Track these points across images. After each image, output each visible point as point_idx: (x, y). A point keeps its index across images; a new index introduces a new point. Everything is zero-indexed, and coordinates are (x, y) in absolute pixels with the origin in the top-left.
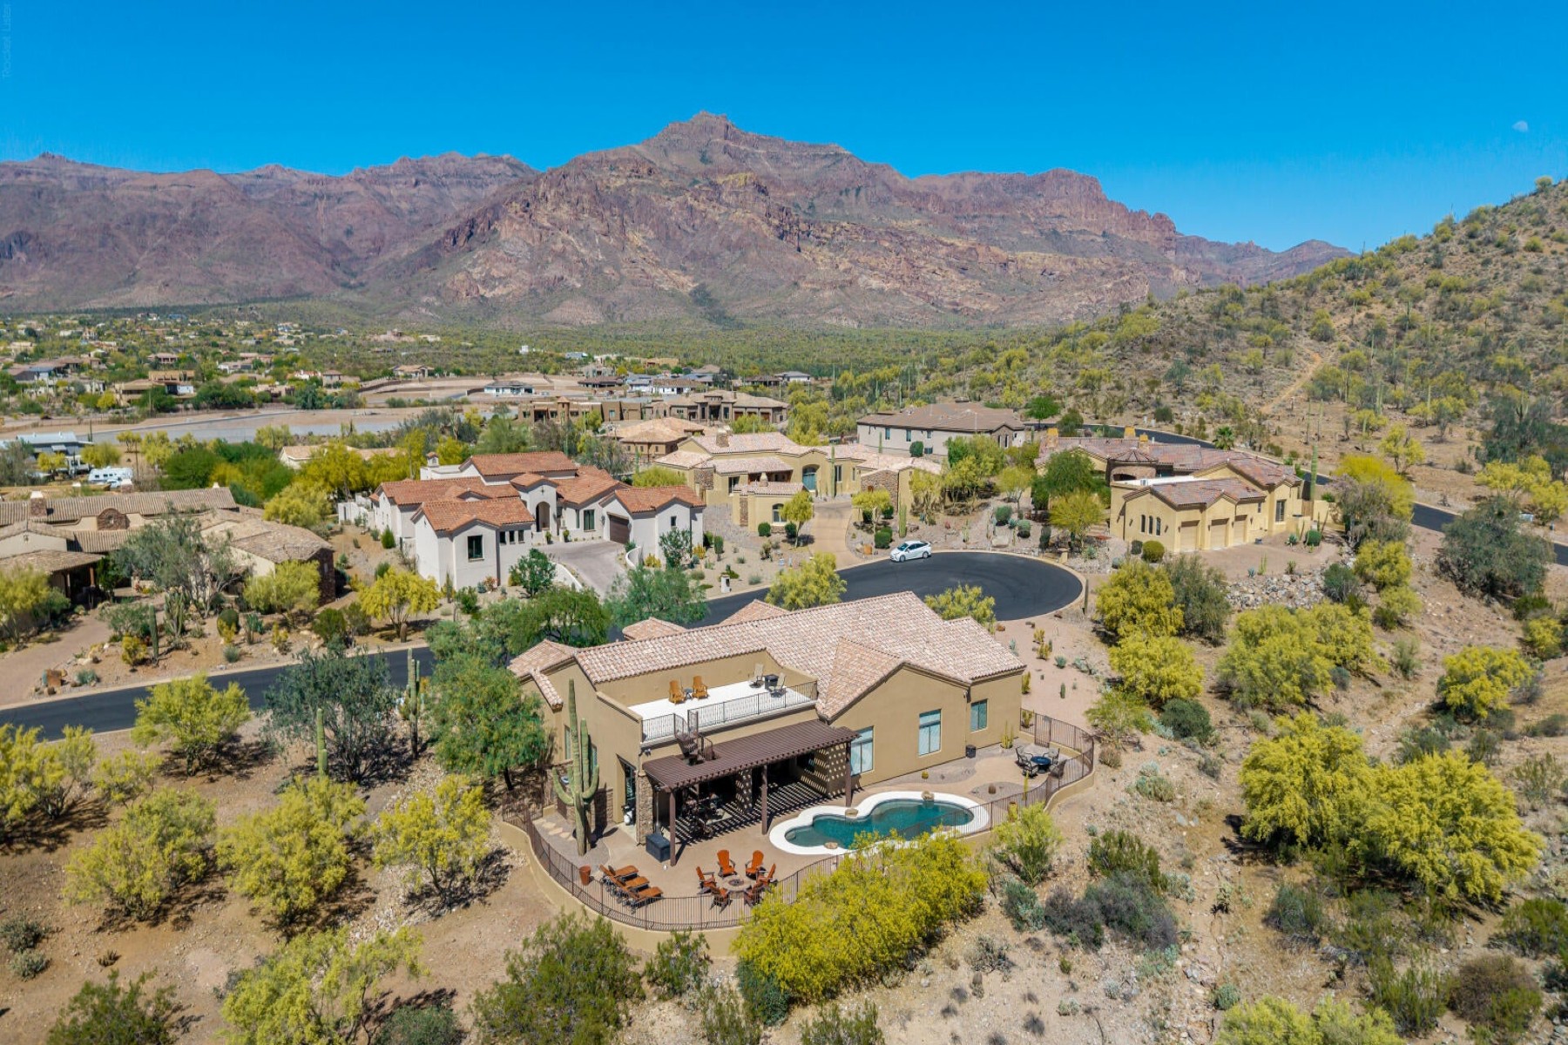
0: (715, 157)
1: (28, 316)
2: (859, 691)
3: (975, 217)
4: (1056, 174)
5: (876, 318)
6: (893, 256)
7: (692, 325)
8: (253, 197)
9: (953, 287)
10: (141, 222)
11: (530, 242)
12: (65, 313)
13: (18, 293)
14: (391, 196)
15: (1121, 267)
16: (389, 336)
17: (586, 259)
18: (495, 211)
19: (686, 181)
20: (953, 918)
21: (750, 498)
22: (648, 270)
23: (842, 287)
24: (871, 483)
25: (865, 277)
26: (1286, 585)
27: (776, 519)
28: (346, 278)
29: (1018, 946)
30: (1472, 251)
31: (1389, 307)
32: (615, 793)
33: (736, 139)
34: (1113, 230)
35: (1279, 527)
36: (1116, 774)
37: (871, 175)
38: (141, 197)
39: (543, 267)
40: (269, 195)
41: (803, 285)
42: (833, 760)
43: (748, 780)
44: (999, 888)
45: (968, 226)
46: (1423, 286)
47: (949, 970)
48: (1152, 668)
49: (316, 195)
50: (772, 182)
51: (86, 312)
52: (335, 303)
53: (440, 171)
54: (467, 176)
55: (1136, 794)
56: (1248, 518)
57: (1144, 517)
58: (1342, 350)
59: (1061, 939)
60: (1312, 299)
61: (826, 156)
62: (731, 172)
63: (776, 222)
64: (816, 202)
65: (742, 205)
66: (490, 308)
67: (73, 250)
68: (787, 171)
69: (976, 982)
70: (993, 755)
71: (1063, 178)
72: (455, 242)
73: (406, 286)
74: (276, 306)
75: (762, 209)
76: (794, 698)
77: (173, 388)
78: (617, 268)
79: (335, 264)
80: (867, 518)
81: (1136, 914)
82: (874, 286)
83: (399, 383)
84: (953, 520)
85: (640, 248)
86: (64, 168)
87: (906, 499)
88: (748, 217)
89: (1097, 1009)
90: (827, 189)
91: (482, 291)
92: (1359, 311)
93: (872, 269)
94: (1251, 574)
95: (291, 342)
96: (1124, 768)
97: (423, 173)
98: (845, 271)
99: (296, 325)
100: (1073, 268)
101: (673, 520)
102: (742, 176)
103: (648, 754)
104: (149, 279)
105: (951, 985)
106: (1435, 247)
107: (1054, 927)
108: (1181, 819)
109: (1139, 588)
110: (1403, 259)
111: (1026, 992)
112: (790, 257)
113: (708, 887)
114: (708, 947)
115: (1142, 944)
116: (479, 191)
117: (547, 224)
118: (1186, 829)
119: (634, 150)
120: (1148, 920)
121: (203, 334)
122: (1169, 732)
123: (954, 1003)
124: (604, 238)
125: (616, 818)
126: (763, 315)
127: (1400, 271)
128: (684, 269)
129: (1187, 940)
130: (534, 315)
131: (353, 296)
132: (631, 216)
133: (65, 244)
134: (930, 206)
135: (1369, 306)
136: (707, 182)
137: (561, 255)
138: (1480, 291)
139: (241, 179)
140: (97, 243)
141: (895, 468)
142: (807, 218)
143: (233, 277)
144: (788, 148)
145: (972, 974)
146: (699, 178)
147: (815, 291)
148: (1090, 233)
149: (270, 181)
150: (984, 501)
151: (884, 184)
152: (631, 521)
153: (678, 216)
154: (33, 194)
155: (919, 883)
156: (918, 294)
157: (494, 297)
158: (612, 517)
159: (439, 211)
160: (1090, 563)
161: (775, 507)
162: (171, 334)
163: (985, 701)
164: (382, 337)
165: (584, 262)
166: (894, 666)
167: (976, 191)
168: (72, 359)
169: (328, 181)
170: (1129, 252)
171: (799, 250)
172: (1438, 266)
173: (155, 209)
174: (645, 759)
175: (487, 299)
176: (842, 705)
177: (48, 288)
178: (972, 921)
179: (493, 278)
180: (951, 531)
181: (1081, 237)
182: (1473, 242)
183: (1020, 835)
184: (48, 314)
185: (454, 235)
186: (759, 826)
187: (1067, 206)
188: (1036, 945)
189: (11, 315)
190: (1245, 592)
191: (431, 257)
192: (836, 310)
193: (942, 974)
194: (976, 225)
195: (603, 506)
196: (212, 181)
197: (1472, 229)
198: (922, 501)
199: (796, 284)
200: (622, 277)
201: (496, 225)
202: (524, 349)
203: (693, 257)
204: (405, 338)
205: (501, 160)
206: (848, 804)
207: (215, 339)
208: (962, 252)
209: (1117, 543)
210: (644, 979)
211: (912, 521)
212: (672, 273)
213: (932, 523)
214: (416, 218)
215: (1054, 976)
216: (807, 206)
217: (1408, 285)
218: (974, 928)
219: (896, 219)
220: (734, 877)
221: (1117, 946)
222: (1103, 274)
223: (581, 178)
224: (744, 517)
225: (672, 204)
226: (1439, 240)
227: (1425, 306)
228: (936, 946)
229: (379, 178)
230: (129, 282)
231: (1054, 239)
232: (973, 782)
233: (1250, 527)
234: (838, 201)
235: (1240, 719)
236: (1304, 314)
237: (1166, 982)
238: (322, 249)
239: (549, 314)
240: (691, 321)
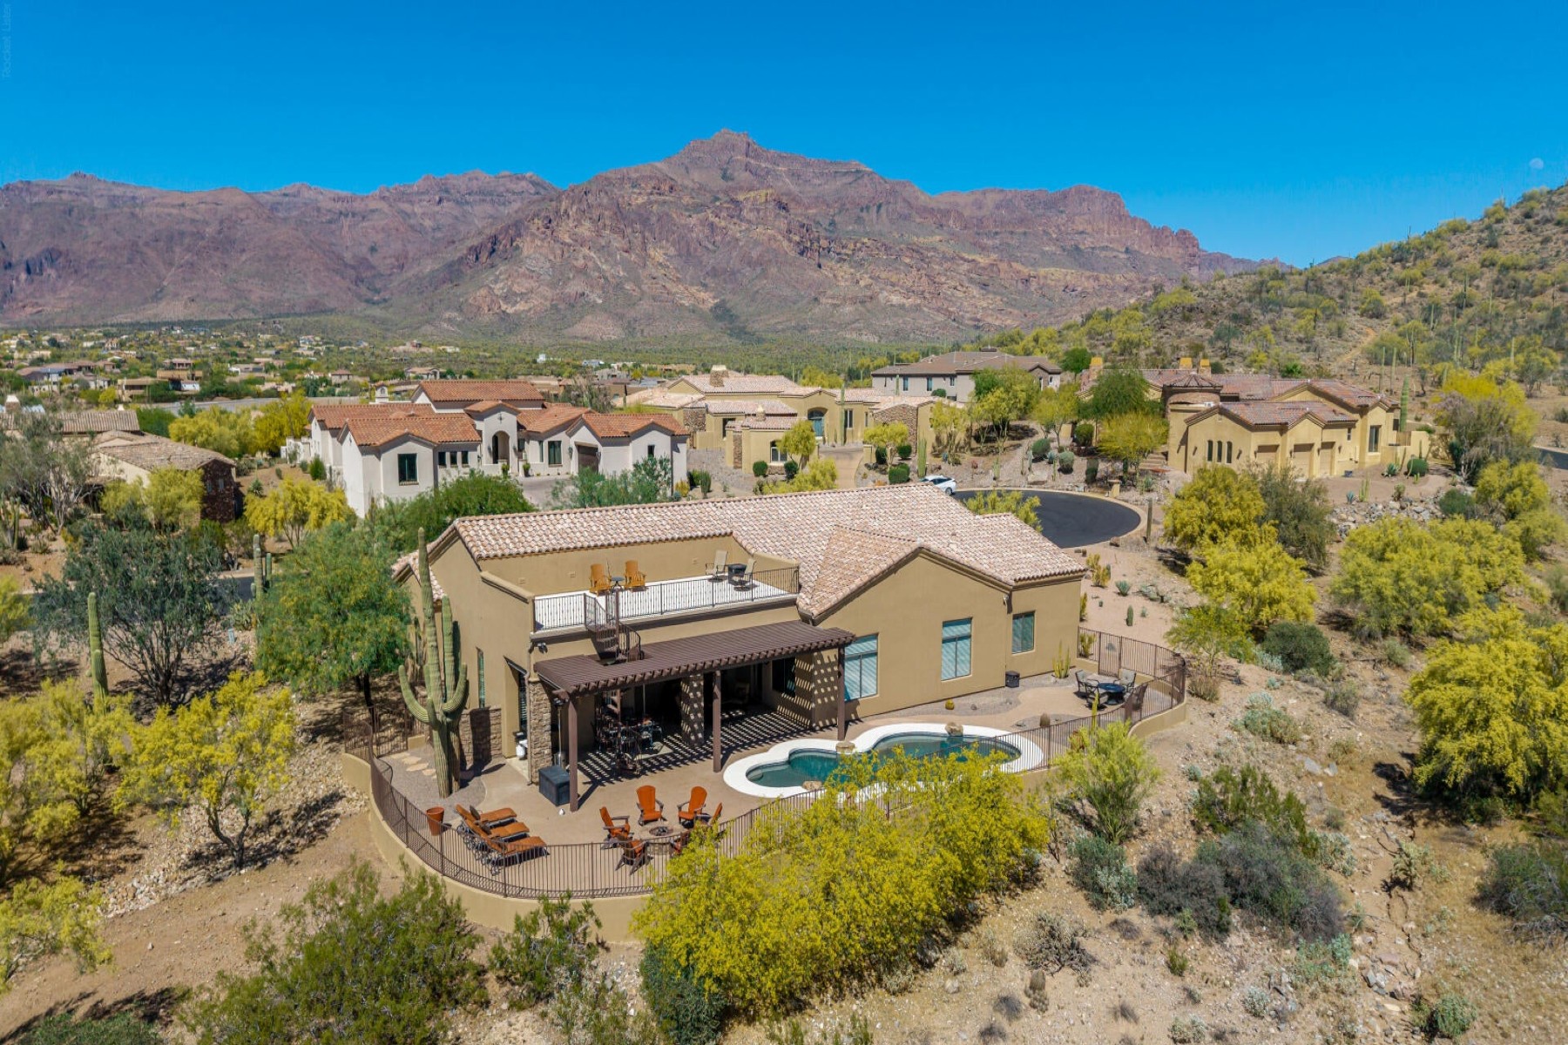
0: (736, 174)
1: (55, 329)
2: (858, 582)
3: (996, 233)
4: (1078, 191)
5: (897, 333)
6: (914, 272)
7: (712, 340)
8: (280, 215)
9: (975, 303)
10: (169, 239)
11: (552, 258)
12: (92, 327)
13: (48, 309)
14: (415, 214)
15: (1144, 282)
16: (408, 347)
17: (608, 274)
18: (516, 228)
19: (708, 198)
20: (993, 890)
21: (745, 433)
22: (668, 285)
23: (862, 302)
24: (885, 419)
25: (885, 294)
26: (1395, 513)
27: (775, 458)
28: (369, 294)
29: (1099, 932)
30: (1529, 230)
31: (1442, 286)
32: (504, 713)
33: (757, 157)
34: (1136, 247)
35: (1372, 458)
36: (1212, 708)
37: (893, 192)
38: (170, 215)
39: (565, 283)
40: (295, 213)
41: (823, 300)
42: (821, 676)
43: (697, 700)
44: (1063, 849)
45: (990, 243)
46: (1478, 266)
47: (990, 967)
48: (1248, 585)
49: (341, 213)
50: (793, 200)
51: (112, 326)
52: (357, 317)
53: (463, 189)
54: (491, 194)
55: (1245, 732)
56: (1336, 446)
57: (1210, 443)
58: (1397, 325)
59: (1165, 922)
60: (1359, 280)
61: (846, 173)
62: (750, 189)
63: (797, 238)
64: (837, 219)
65: (763, 221)
66: (511, 324)
67: (102, 267)
68: (809, 188)
69: (1036, 987)
70: (1043, 686)
71: (1084, 194)
72: (477, 258)
73: (429, 303)
74: (300, 320)
75: (783, 225)
76: (764, 591)
77: (176, 383)
78: (638, 285)
79: (358, 280)
80: (881, 458)
81: (1281, 884)
82: (894, 302)
83: (410, 383)
84: (980, 461)
85: (660, 264)
86: (95, 187)
87: (928, 435)
88: (770, 233)
89: (1234, 1032)
90: (848, 206)
91: (504, 307)
92: (1411, 291)
93: (893, 285)
94: (1350, 500)
95: (312, 353)
96: (1222, 701)
97: (447, 191)
98: (866, 287)
99: (318, 338)
100: (1096, 284)
101: (651, 449)
102: (763, 192)
103: (543, 649)
104: (176, 295)
105: (994, 991)
106: (1489, 227)
107: (1155, 904)
108: (1311, 765)
109: (1220, 498)
110: (1454, 239)
111: (1117, 1003)
112: (811, 273)
113: (618, 837)
114: (598, 924)
115: (1292, 933)
116: (501, 208)
117: (568, 240)
118: (1322, 779)
119: (656, 168)
120: (1300, 895)
121: (224, 345)
122: (1277, 662)
123: (1001, 1020)
124: (626, 255)
125: (505, 751)
126: (783, 330)
127: (1452, 252)
128: (705, 285)
129: (1359, 929)
130: (555, 330)
131: (377, 312)
132: (652, 232)
133: (93, 261)
134: (951, 222)
135: (1420, 286)
136: (727, 199)
137: (582, 271)
138: (1542, 268)
139: (268, 197)
140: (125, 260)
141: (914, 403)
142: (828, 234)
143: (258, 293)
144: (808, 165)
145: (1028, 974)
146: (721, 196)
147: (835, 306)
148: (1113, 250)
149: (296, 200)
150: (1016, 442)
151: (905, 200)
152: (601, 449)
153: (699, 233)
154: (65, 212)
155: (943, 824)
156: (938, 310)
157: (516, 313)
158: (580, 447)
159: (462, 228)
160: (1147, 496)
161: (773, 444)
162: (194, 345)
163: (1030, 614)
164: (401, 348)
165: (606, 279)
166: (908, 550)
167: (998, 207)
168: (86, 362)
169: (353, 199)
170: (1152, 268)
171: (820, 266)
172: (1493, 245)
173: (183, 227)
174: (537, 657)
175: (508, 315)
176: (834, 599)
177: (77, 304)
178: (1024, 896)
179: (515, 294)
180: (978, 470)
181: (1103, 254)
182: (1530, 221)
183: (1091, 769)
184: (75, 327)
185: (476, 251)
186: (709, 763)
187: (1089, 223)
188: (1126, 930)
189: (38, 328)
190: (1344, 520)
191: (453, 273)
192: (857, 325)
193: (979, 974)
194: (997, 242)
195: (570, 435)
196: (239, 199)
197: (1528, 209)
198: (945, 441)
199: (816, 299)
200: (643, 293)
201: (518, 242)
202: (542, 358)
203: (714, 273)
204: (424, 349)
205: (524, 178)
206: (841, 737)
207: (238, 350)
208: (984, 269)
209: (1178, 475)
210: (491, 976)
211: (931, 461)
212: (693, 289)
213: (957, 463)
214: (439, 235)
215: (1159, 978)
216: (827, 222)
217: (1462, 265)
218: (1027, 905)
219: (918, 237)
220: (660, 823)
221: (1252, 934)
222: (1126, 289)
223: (602, 194)
224: (738, 457)
225: (693, 221)
226: (1493, 220)
227: (1482, 285)
228: (967, 929)
229: (403, 196)
230: (156, 298)
231: (1077, 255)
232: (1016, 715)
233: (1338, 457)
234: (859, 218)
235: (1367, 652)
236: (1352, 295)
237: (1341, 991)
238: (346, 265)
239: (570, 330)
240: (712, 336)
